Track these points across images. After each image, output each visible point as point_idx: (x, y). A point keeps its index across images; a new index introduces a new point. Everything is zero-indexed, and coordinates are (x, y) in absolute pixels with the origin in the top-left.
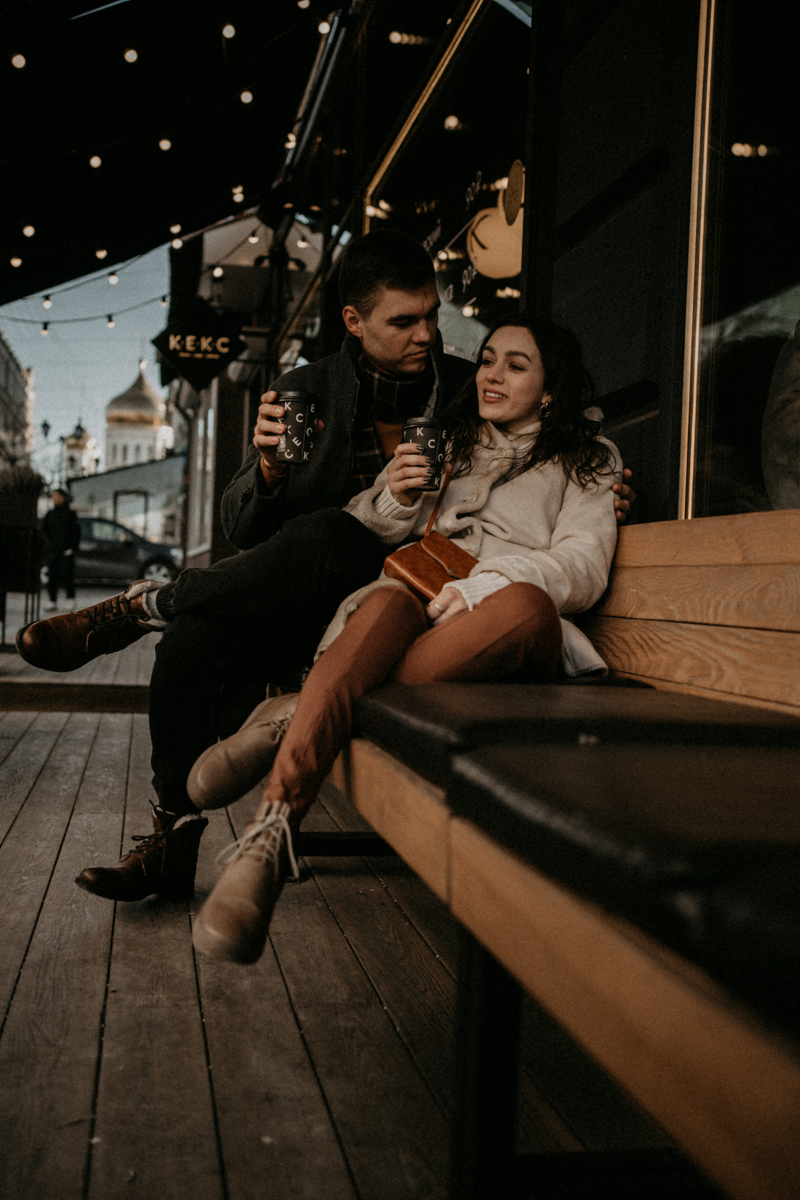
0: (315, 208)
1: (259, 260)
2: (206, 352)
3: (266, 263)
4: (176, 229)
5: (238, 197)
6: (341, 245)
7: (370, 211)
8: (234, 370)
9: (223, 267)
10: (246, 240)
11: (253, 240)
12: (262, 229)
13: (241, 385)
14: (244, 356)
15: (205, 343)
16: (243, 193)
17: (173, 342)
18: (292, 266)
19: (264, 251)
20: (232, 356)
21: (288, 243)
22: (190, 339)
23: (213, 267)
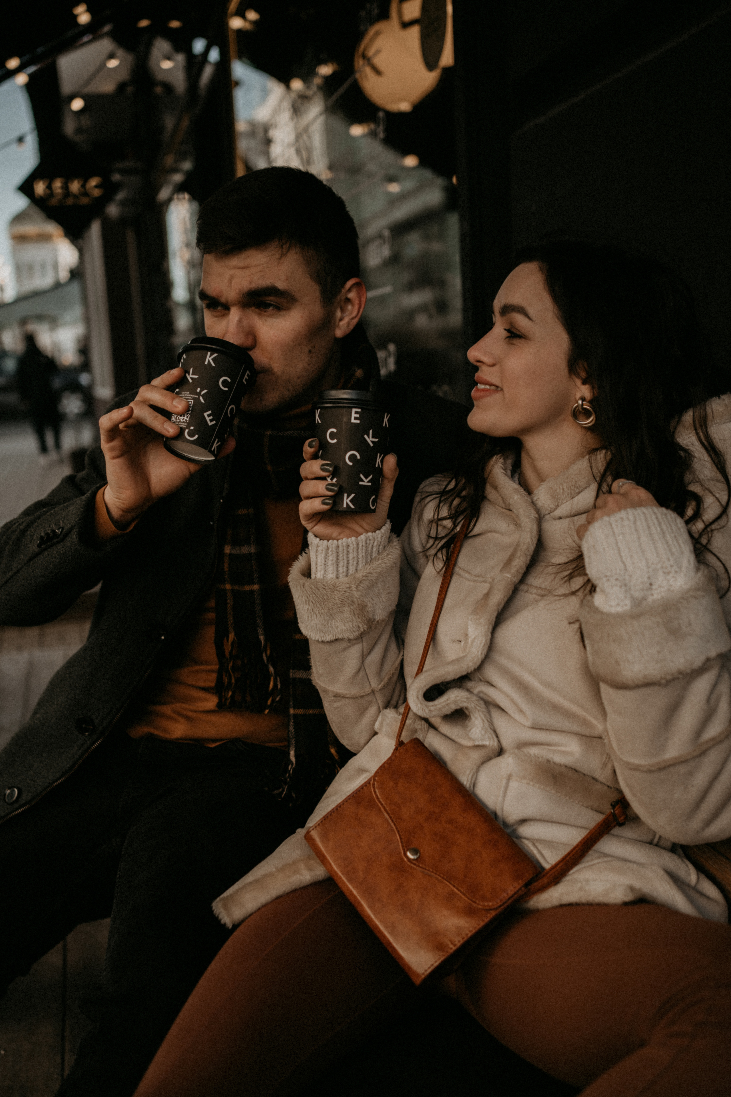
0: (175, 24)
1: (121, 87)
2: (75, 196)
3: (130, 89)
4: (13, 63)
5: (84, 18)
6: (210, 63)
7: (236, 23)
8: (113, 210)
9: (84, 97)
10: (103, 65)
11: (113, 63)
12: (120, 52)
13: (123, 221)
14: (120, 196)
15: (75, 186)
16: (89, 10)
17: (40, 188)
18: (159, 90)
19: (124, 75)
20: (107, 197)
21: (152, 63)
22: (58, 184)
23: (72, 98)
